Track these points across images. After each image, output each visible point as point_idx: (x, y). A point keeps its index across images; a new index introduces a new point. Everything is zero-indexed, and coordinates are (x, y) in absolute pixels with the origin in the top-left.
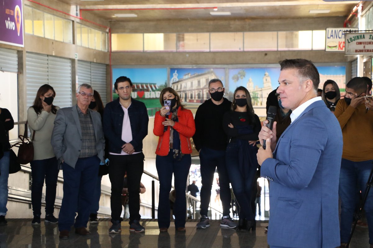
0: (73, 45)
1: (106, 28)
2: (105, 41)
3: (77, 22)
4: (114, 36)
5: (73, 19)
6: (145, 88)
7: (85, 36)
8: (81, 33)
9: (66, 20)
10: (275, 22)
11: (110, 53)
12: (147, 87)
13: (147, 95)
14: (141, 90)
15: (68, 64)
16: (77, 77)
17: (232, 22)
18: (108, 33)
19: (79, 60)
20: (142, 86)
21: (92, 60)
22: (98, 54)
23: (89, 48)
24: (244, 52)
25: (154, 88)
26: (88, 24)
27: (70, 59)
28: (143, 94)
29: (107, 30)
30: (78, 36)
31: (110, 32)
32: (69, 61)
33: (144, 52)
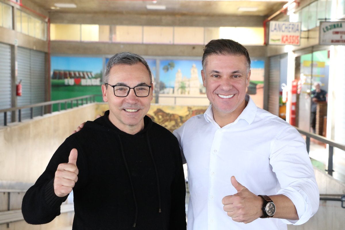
0: (13, 31)
1: (45, 17)
2: (44, 31)
3: (17, 9)
4: (53, 27)
5: (13, 4)
6: (82, 75)
7: (25, 25)
8: (21, 22)
9: (6, 5)
10: (203, 18)
11: (49, 42)
12: (83, 74)
13: (83, 82)
14: (78, 77)
15: (8, 50)
16: (16, 63)
17: (164, 17)
18: (47, 23)
19: (19, 47)
20: (79, 74)
21: (31, 47)
22: (38, 42)
23: (28, 36)
24: (174, 46)
25: (90, 76)
26: (28, 11)
27: (10, 45)
28: (80, 81)
29: (47, 20)
30: (18, 25)
31: (49, 22)
32: (8, 47)
33: (81, 43)
